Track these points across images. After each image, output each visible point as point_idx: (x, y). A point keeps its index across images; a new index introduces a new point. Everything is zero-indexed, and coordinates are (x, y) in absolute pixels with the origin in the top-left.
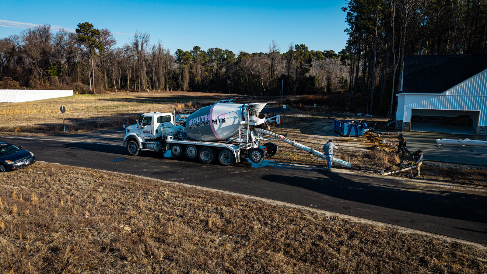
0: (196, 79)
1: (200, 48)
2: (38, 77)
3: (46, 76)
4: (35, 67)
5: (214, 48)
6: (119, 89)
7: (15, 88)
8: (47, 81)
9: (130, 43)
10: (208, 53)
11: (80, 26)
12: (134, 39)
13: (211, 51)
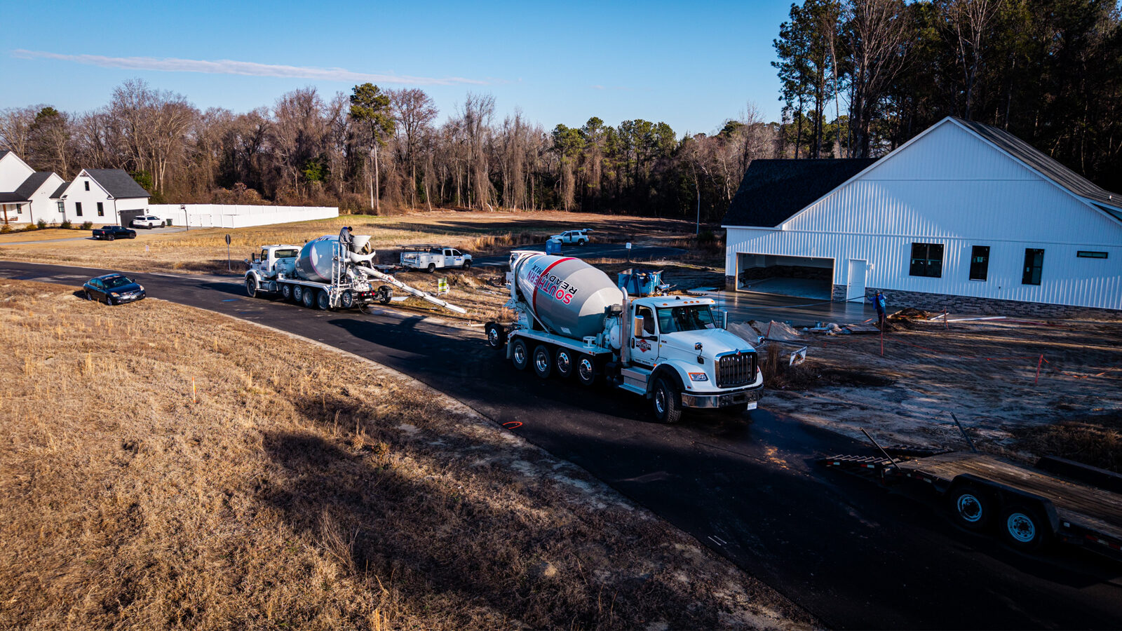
0: (590, 186)
1: (601, 122)
2: (290, 182)
3: (303, 182)
4: (286, 164)
5: (632, 119)
6: (438, 206)
7: (248, 201)
8: (304, 190)
9: (459, 114)
10: (620, 130)
11: (356, 90)
12: (465, 108)
13: (627, 126)
